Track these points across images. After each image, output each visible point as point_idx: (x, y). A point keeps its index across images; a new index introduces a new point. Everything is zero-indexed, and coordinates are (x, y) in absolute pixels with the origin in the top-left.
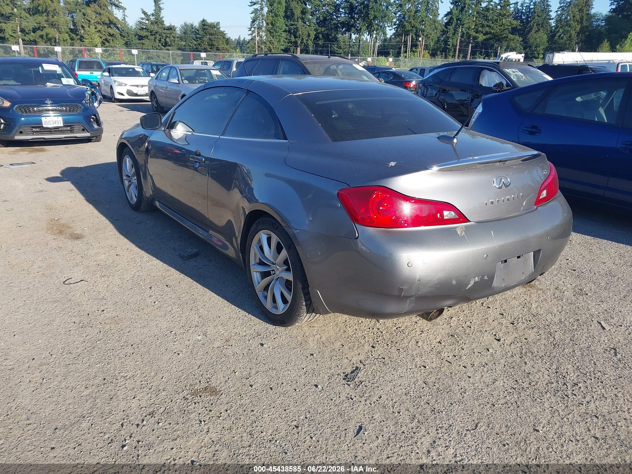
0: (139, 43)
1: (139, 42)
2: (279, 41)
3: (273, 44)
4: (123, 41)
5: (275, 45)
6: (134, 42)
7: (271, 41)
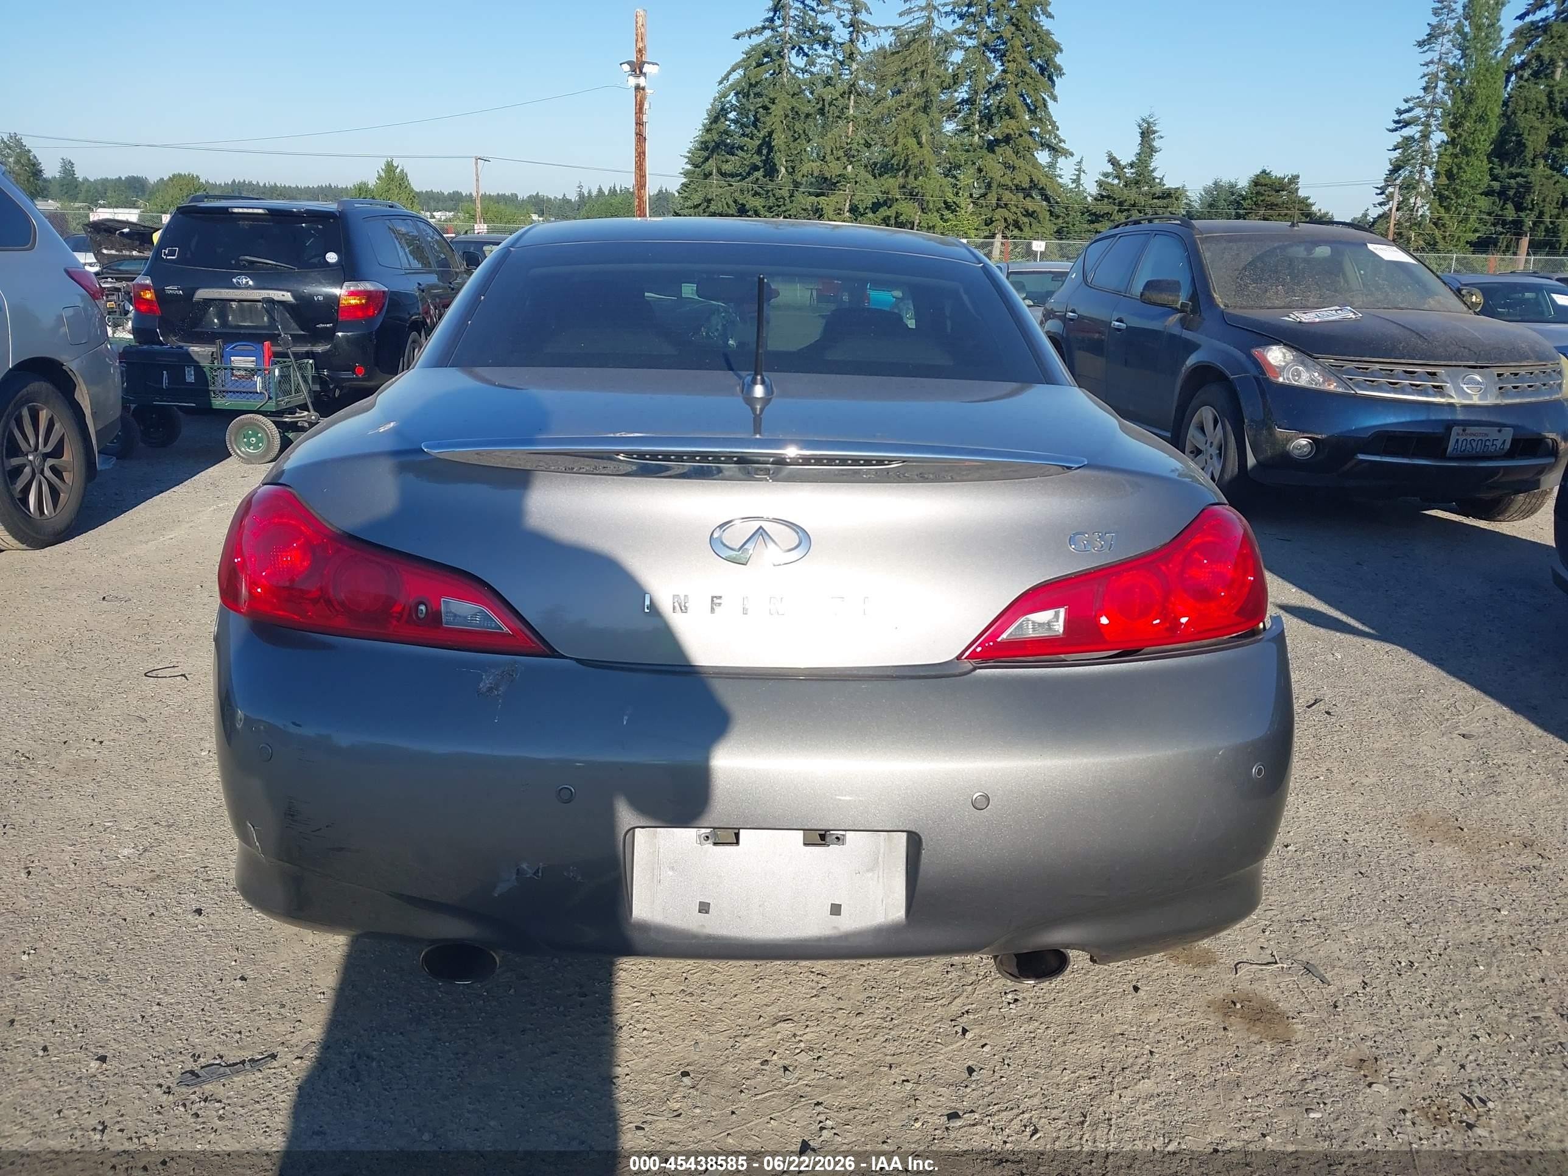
0: (1089, 231)
1: (1090, 228)
2: (1466, 219)
3: (1443, 229)
4: (1053, 226)
5: (1451, 231)
6: (1077, 229)
7: (1439, 219)
